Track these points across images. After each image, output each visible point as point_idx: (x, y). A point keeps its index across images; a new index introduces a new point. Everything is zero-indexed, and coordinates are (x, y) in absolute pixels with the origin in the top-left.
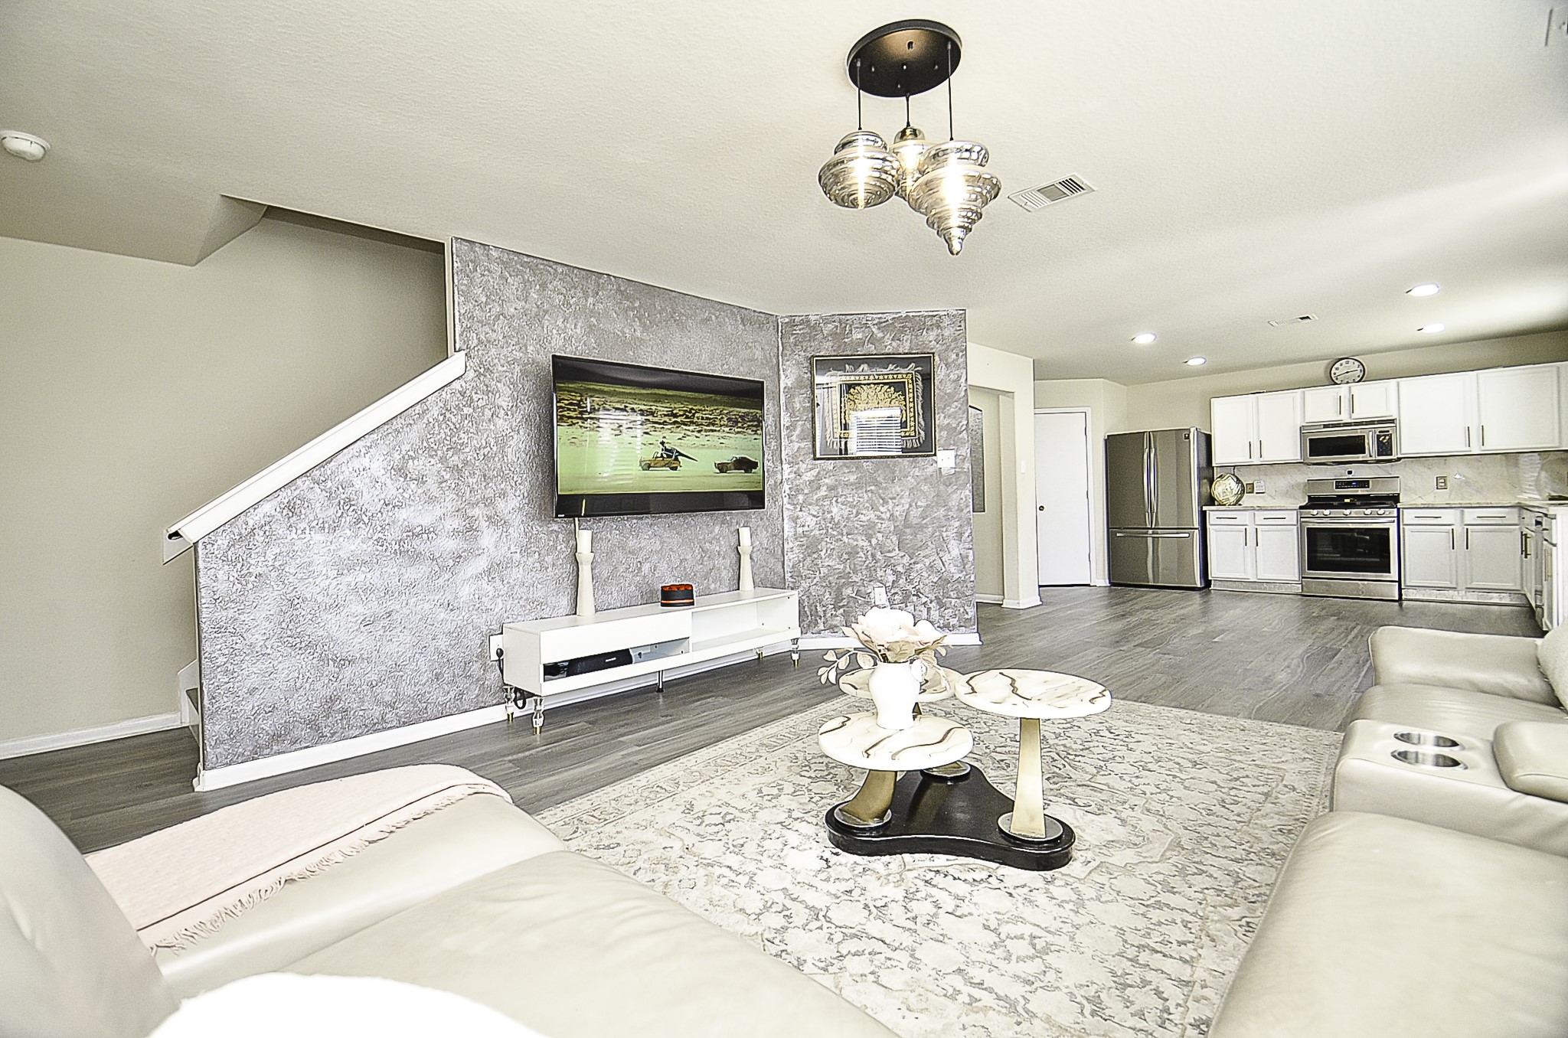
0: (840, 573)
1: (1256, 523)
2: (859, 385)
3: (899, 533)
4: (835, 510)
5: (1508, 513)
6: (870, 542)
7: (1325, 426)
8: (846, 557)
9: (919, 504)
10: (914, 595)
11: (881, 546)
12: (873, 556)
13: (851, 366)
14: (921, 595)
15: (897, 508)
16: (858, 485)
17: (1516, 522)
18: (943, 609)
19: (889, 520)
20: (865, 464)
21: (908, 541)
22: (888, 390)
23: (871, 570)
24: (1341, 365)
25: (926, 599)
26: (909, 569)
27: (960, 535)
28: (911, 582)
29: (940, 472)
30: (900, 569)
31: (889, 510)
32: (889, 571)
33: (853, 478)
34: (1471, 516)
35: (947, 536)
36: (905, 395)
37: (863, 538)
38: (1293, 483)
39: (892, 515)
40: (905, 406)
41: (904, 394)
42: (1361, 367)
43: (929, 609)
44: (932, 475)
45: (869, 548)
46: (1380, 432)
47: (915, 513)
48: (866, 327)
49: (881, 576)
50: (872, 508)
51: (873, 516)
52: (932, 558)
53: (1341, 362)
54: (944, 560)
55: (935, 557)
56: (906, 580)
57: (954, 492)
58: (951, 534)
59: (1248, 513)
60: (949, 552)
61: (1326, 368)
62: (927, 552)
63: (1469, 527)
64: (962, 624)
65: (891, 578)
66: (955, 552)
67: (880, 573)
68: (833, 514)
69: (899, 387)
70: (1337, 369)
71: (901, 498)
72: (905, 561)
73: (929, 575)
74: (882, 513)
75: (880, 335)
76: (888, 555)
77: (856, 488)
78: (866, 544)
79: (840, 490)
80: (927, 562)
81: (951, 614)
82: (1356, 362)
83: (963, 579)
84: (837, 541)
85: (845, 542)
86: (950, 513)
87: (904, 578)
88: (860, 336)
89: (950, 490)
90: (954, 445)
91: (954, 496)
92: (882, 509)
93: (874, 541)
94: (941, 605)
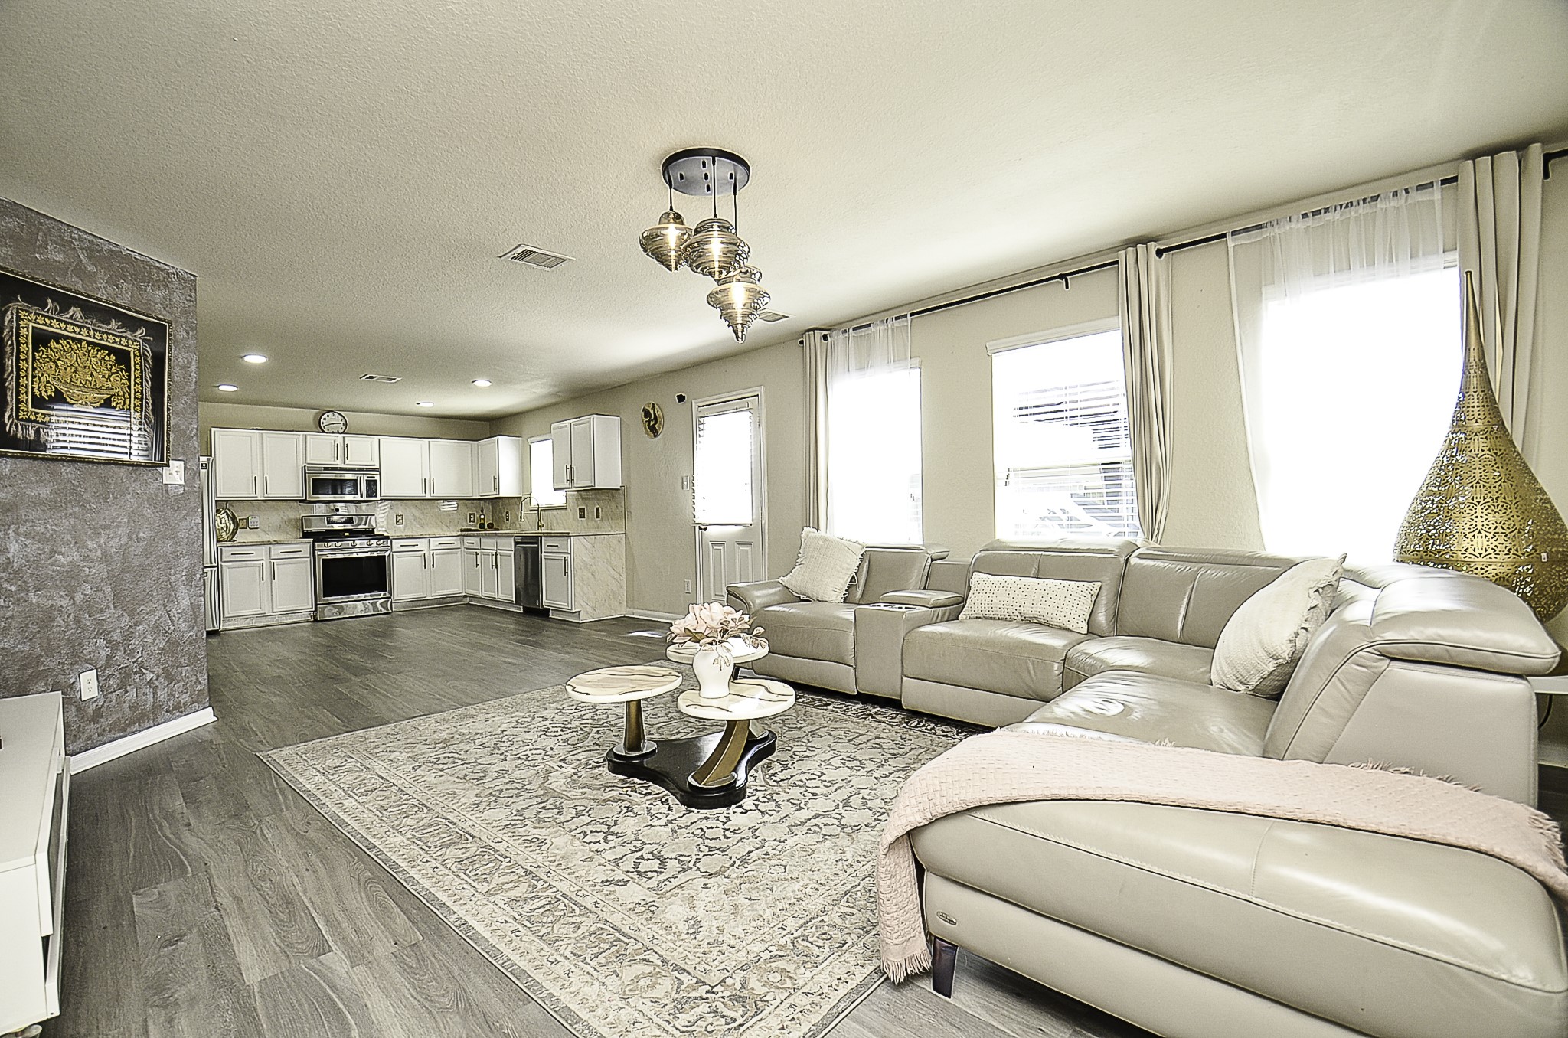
0: (24, 658)
1: (273, 557)
2: (66, 338)
3: (115, 581)
4: (13, 547)
5: (455, 540)
6: (73, 598)
7: (326, 469)
8: (33, 628)
9: (141, 535)
10: (136, 673)
11: (89, 605)
12: (77, 621)
13: (56, 304)
14: (145, 671)
15: (112, 543)
16: (53, 505)
17: (459, 547)
18: (172, 684)
19: (101, 561)
20: (65, 469)
21: (126, 593)
22: (107, 358)
23: (75, 645)
24: (328, 416)
25: (152, 675)
26: (128, 635)
27: (190, 577)
28: (131, 655)
29: (167, 491)
30: (116, 636)
31: (100, 546)
32: (102, 643)
33: (45, 492)
34: (435, 543)
35: (175, 580)
36: (130, 372)
37: (62, 593)
38: (285, 518)
39: (105, 554)
40: (129, 387)
41: (128, 370)
42: (344, 421)
43: (155, 689)
44: (156, 495)
45: (71, 610)
46: (368, 477)
47: (136, 549)
48: (71, 249)
49: (90, 653)
50: (76, 543)
51: (76, 556)
52: (158, 614)
53: (328, 414)
54: (172, 615)
55: (162, 612)
56: (125, 651)
57: (184, 519)
58: (179, 577)
59: (263, 547)
60: (178, 603)
61: (315, 417)
62: (152, 605)
63: (435, 552)
64: (194, 700)
65: (104, 653)
66: (185, 602)
67: (88, 648)
68: (10, 556)
69: (122, 357)
70: (325, 419)
71: (118, 527)
72: (125, 622)
73: (155, 639)
74: (90, 551)
75: (90, 268)
76: (98, 616)
77: (50, 510)
78: (66, 602)
79: (22, 512)
80: (152, 619)
81: (181, 689)
82: (340, 416)
83: (194, 637)
84: (18, 602)
85: (31, 603)
86: (179, 548)
87: (122, 649)
88: (60, 257)
89: (178, 516)
90: (183, 454)
91: (184, 524)
92: (90, 544)
93: (79, 597)
94: (170, 678)
